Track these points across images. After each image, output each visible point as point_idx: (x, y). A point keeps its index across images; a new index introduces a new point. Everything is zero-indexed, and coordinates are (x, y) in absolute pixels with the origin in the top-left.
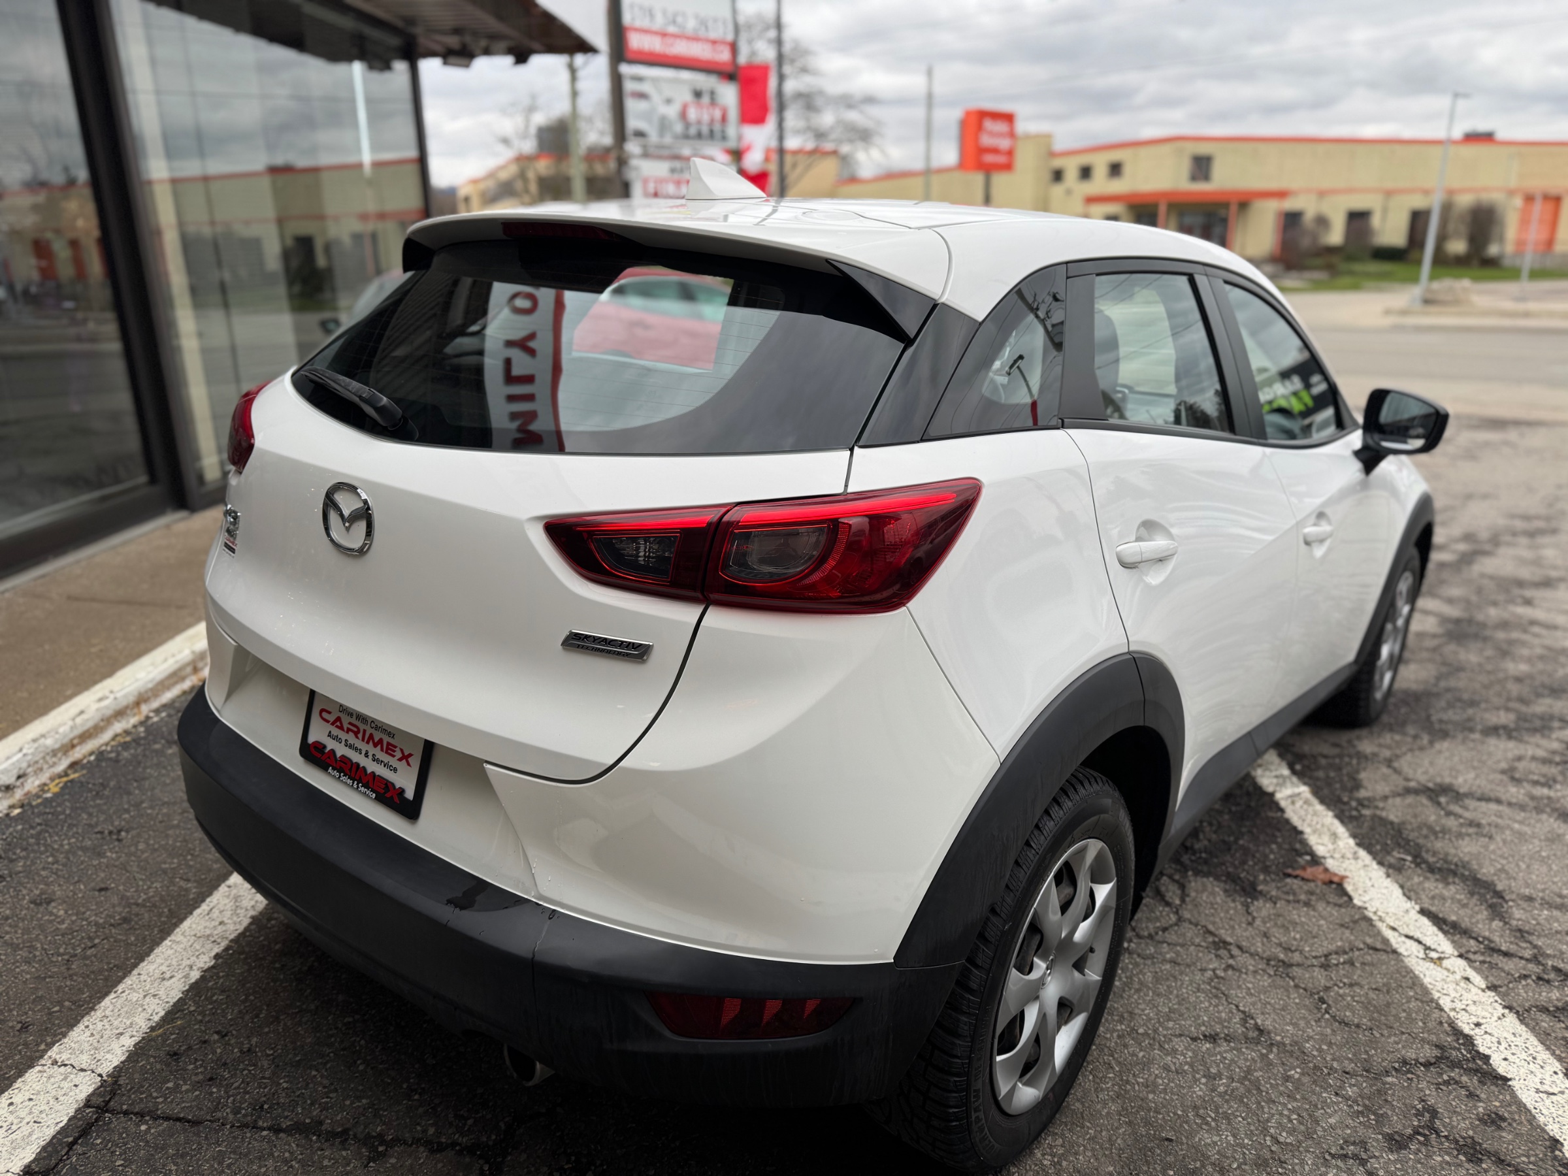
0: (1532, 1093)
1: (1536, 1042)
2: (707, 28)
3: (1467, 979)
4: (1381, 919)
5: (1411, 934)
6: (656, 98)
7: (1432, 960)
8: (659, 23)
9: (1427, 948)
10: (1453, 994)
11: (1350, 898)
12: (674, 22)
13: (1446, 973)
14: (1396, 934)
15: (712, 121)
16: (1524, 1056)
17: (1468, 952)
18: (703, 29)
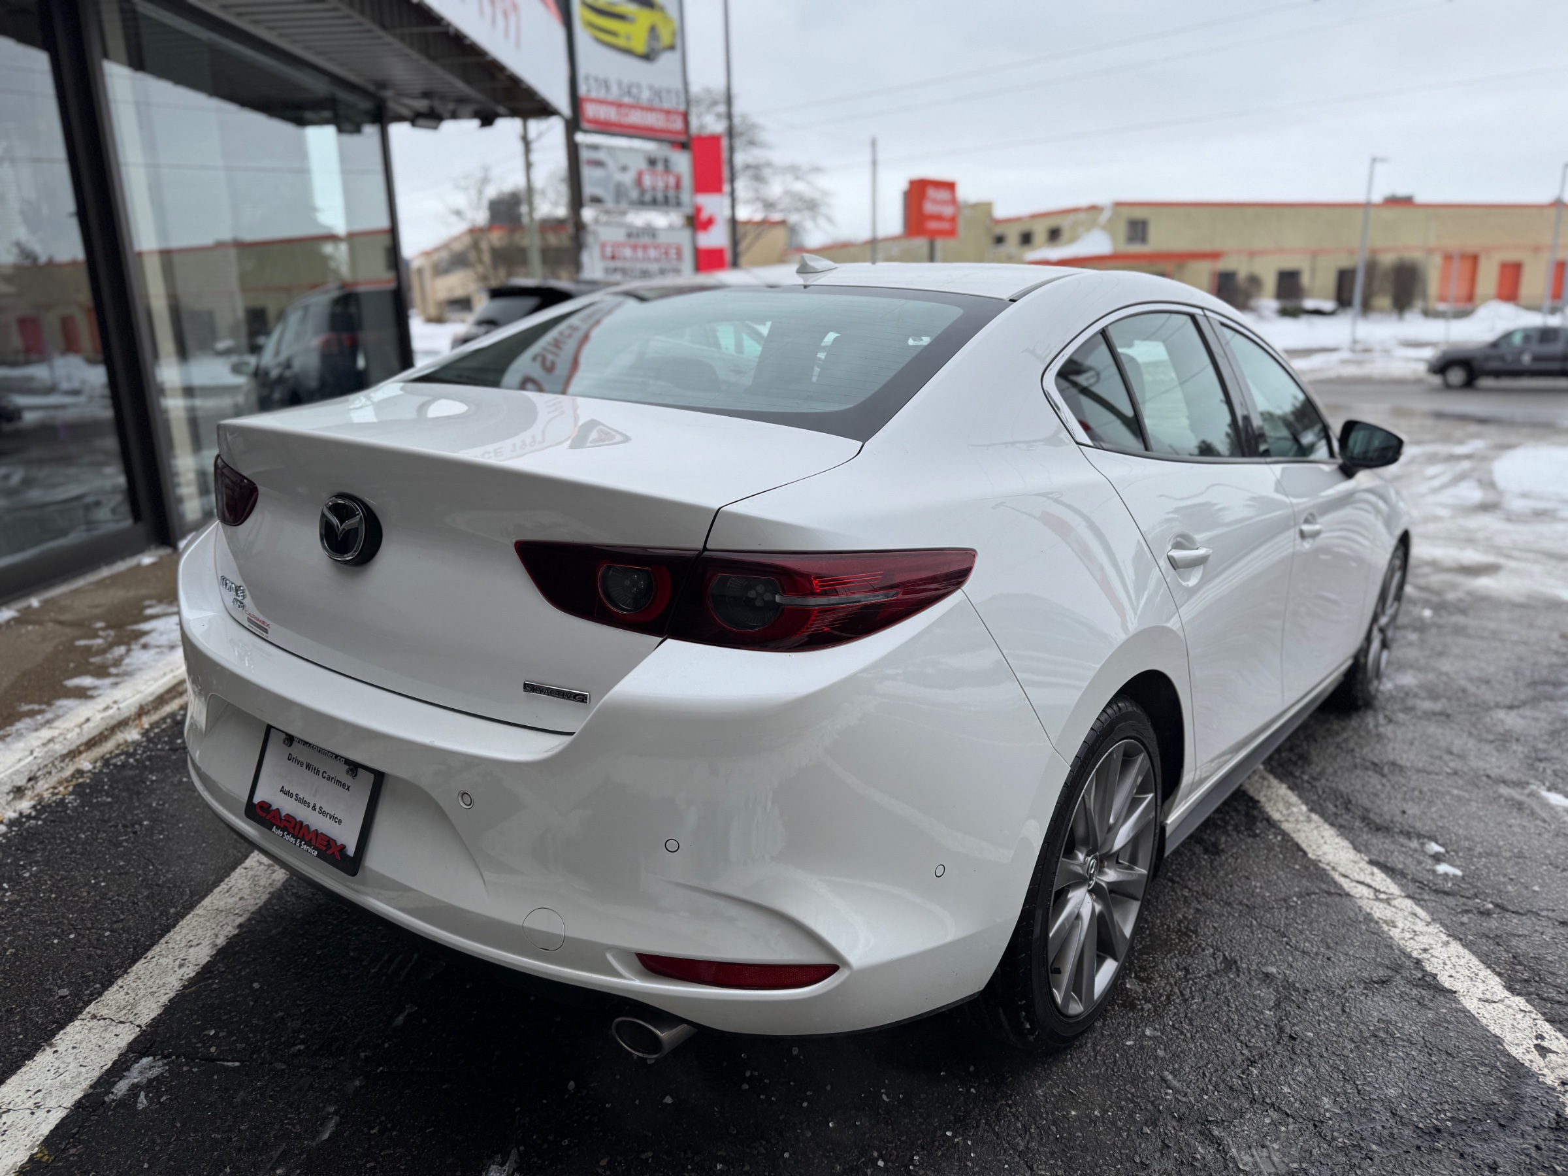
0: (1475, 1001)
1: (1477, 963)
2: (660, 98)
3: (1415, 914)
4: (1334, 869)
5: (1362, 880)
6: (612, 166)
7: (1381, 900)
8: (614, 93)
10: (1402, 926)
11: (1305, 853)
12: (629, 93)
13: (1394, 910)
14: (1348, 880)
15: (667, 187)
16: (1467, 973)
17: (1414, 893)
18: (657, 99)
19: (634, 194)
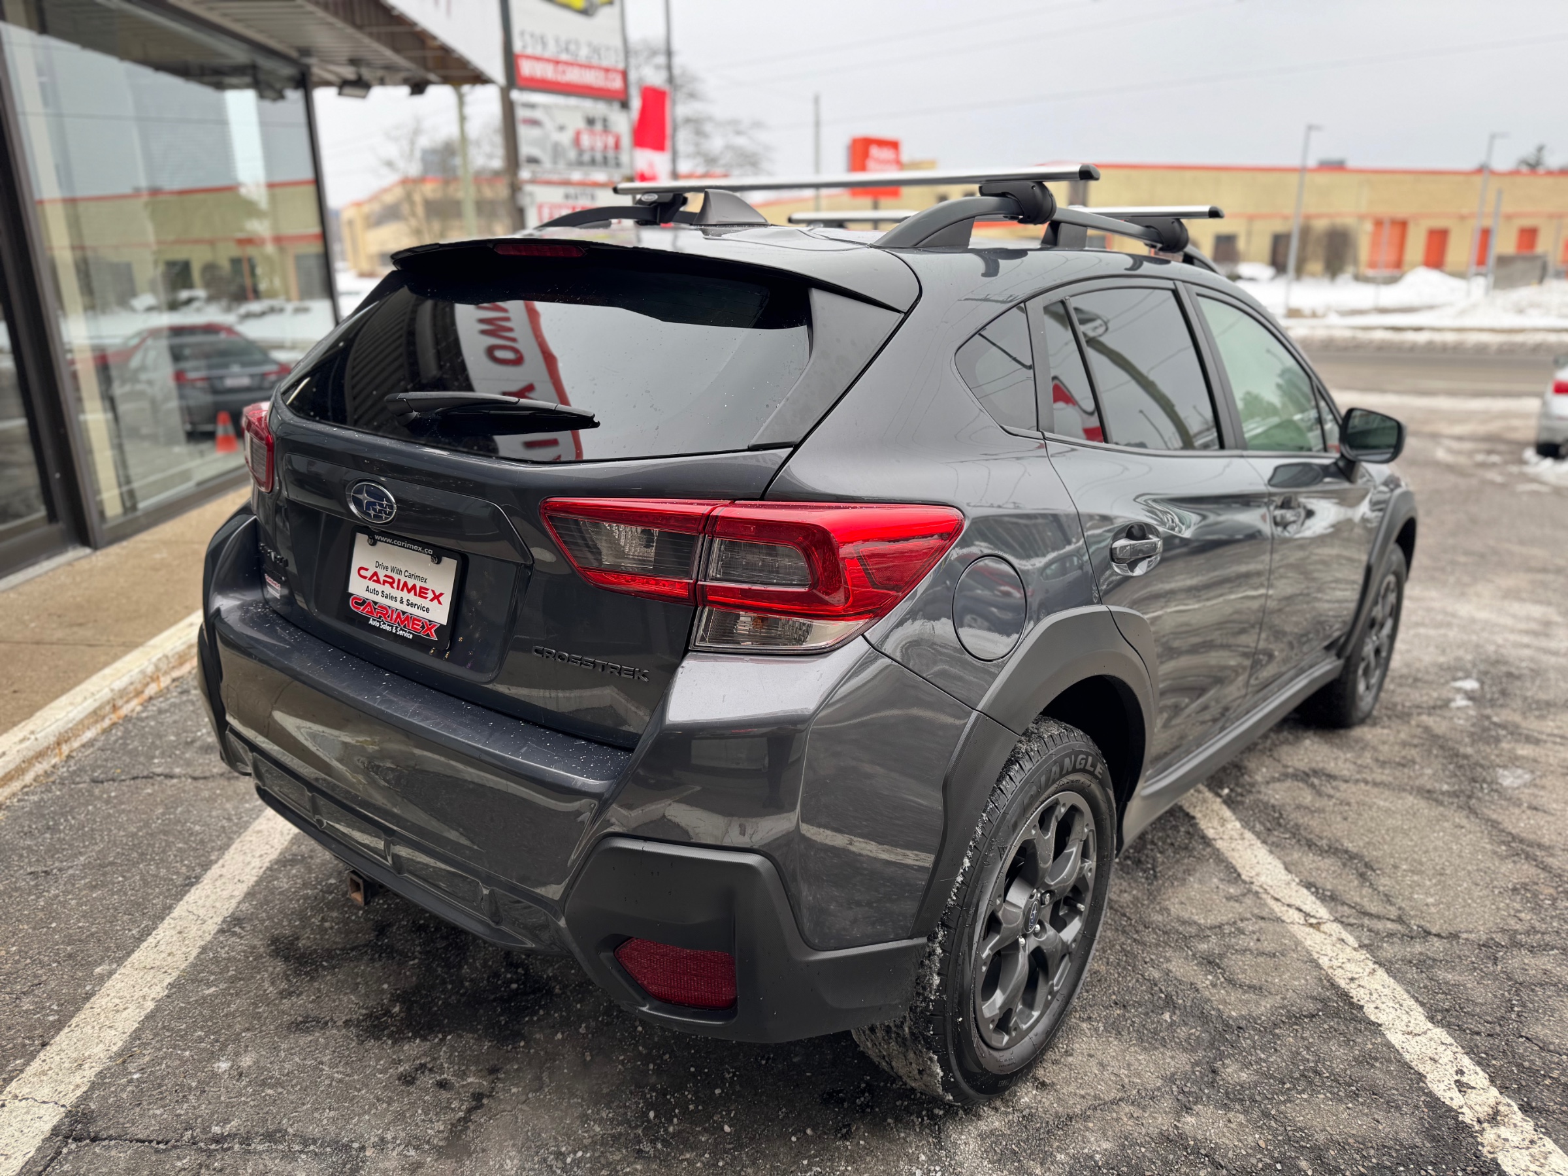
0: (1400, 1035)
1: (1402, 992)
2: (599, 55)
3: (1343, 940)
4: (1266, 892)
5: (1293, 903)
6: (549, 125)
7: (1311, 925)
8: (551, 51)
9: (1307, 915)
10: (1330, 954)
11: (1239, 875)
12: (567, 50)
13: (1323, 936)
14: (1279, 904)
15: (606, 147)
16: (1391, 1004)
17: (1342, 916)
18: (596, 57)
19: (572, 154)
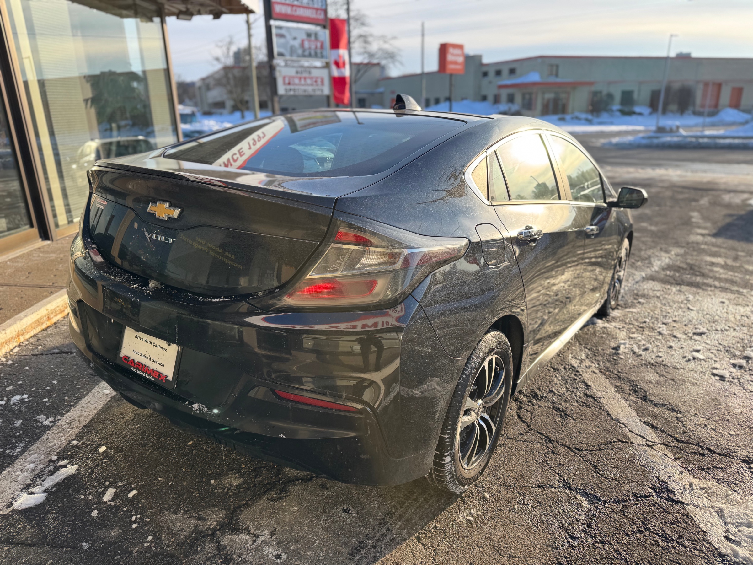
4: (626, 427)
5: (640, 434)
6: (288, 37)
7: (649, 446)
9: (647, 440)
13: (655, 452)
14: (632, 434)
15: (316, 48)
17: (666, 442)
18: (311, 3)
19: (300, 51)
